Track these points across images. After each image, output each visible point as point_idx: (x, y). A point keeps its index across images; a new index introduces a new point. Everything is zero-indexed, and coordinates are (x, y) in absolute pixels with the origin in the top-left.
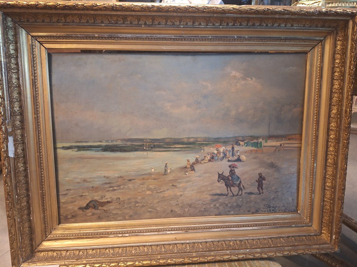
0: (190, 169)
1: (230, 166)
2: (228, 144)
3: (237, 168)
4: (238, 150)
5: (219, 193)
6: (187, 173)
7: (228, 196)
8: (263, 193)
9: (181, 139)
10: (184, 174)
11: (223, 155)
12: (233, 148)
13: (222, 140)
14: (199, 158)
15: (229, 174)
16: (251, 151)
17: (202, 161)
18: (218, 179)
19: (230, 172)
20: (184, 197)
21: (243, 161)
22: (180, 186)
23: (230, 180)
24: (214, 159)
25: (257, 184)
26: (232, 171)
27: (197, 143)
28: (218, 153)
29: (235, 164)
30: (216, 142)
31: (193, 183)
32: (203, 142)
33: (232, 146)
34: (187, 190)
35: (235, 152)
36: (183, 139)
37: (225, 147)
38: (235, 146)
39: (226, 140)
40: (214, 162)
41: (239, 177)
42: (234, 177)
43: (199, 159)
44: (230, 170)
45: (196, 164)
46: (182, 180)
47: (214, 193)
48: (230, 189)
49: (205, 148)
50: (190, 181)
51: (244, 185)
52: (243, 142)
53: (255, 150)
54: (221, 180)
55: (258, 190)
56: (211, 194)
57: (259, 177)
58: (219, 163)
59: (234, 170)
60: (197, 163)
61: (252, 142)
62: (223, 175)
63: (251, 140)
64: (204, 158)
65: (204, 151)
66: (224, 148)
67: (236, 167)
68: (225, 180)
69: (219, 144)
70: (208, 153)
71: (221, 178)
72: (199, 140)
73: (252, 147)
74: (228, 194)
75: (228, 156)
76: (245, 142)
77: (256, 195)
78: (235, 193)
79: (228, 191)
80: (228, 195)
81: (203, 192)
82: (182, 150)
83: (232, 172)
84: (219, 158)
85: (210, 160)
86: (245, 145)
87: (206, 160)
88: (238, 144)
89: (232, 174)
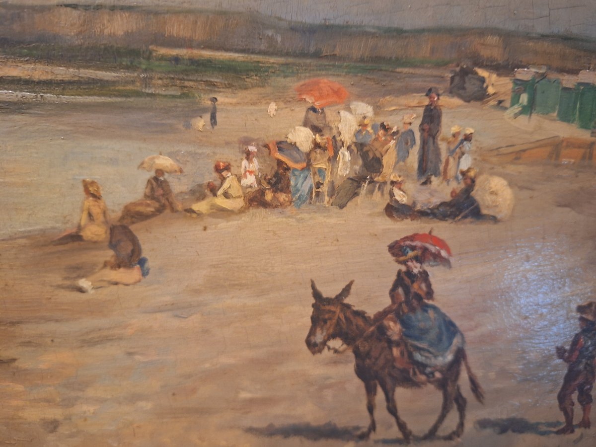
0: (109, 255)
1: (396, 249)
2: (398, 84)
3: (446, 262)
4: (469, 131)
5: (314, 424)
6: (84, 283)
7: (371, 442)
8: (586, 424)
9: (34, 9)
10: (60, 287)
11: (353, 162)
12: (432, 117)
13: (359, 49)
14: (170, 172)
15: (387, 302)
16: (556, 148)
17: (202, 197)
18: (312, 332)
19: (393, 292)
20: (72, 436)
21: (494, 219)
22: (42, 366)
23: (390, 342)
24: (286, 189)
25: (561, 368)
26: (407, 281)
27: (163, 51)
28: (317, 145)
29: (434, 233)
30: (303, 55)
31: (130, 354)
32: (207, 54)
33: (427, 102)
34: (90, 392)
35: (443, 146)
36: (42, 9)
37: (378, 109)
38: (448, 102)
39: (390, 48)
40: (289, 210)
41: (458, 323)
42: (422, 325)
43: (178, 186)
44: (394, 277)
45: (155, 221)
46: (52, 327)
47: (278, 424)
48: (390, 399)
49: (221, 99)
50: (105, 340)
51: (479, 373)
52: (507, 75)
53: (579, 145)
54: (333, 336)
55: (563, 408)
56: (255, 425)
57: (579, 330)
58: (320, 218)
59: (425, 276)
60: (159, 211)
61: (569, 81)
62: (348, 306)
63: (562, 71)
64: (211, 177)
65: (213, 118)
66: (364, 109)
67: (437, 257)
68: (358, 343)
69: (328, 81)
70: (247, 141)
71: (330, 327)
72: (176, 28)
73: (565, 117)
74: (373, 427)
75: (389, 172)
76: (524, 74)
77: (543, 434)
78: (418, 427)
79: (371, 409)
80: (373, 436)
81: (202, 411)
82: (37, 105)
83: (407, 291)
84: (325, 189)
85: (262, 193)
86: (515, 100)
87: (226, 195)
88: (471, 86)
89: (407, 302)
